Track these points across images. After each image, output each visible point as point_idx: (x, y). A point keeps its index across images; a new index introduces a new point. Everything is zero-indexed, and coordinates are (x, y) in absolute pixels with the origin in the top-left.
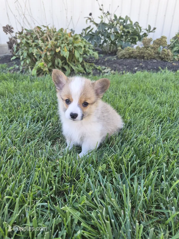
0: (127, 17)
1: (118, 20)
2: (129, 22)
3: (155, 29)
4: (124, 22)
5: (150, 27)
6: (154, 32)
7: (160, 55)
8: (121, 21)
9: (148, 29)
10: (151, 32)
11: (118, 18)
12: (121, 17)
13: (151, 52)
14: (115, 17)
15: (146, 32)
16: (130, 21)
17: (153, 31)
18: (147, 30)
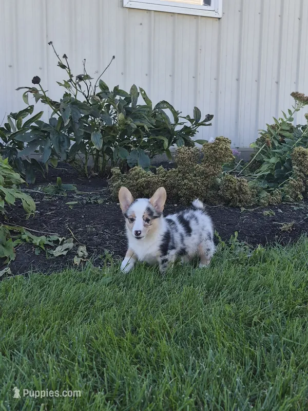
0: (134, 88)
1: (111, 96)
2: (141, 102)
3: (209, 117)
4: (128, 100)
5: (197, 112)
6: (210, 125)
7: (220, 193)
8: (118, 97)
9: (192, 117)
10: (202, 124)
11: (111, 89)
12: (120, 88)
13: (195, 184)
14: (104, 87)
15: (189, 124)
16: (146, 98)
17: (207, 123)
18: (191, 121)
